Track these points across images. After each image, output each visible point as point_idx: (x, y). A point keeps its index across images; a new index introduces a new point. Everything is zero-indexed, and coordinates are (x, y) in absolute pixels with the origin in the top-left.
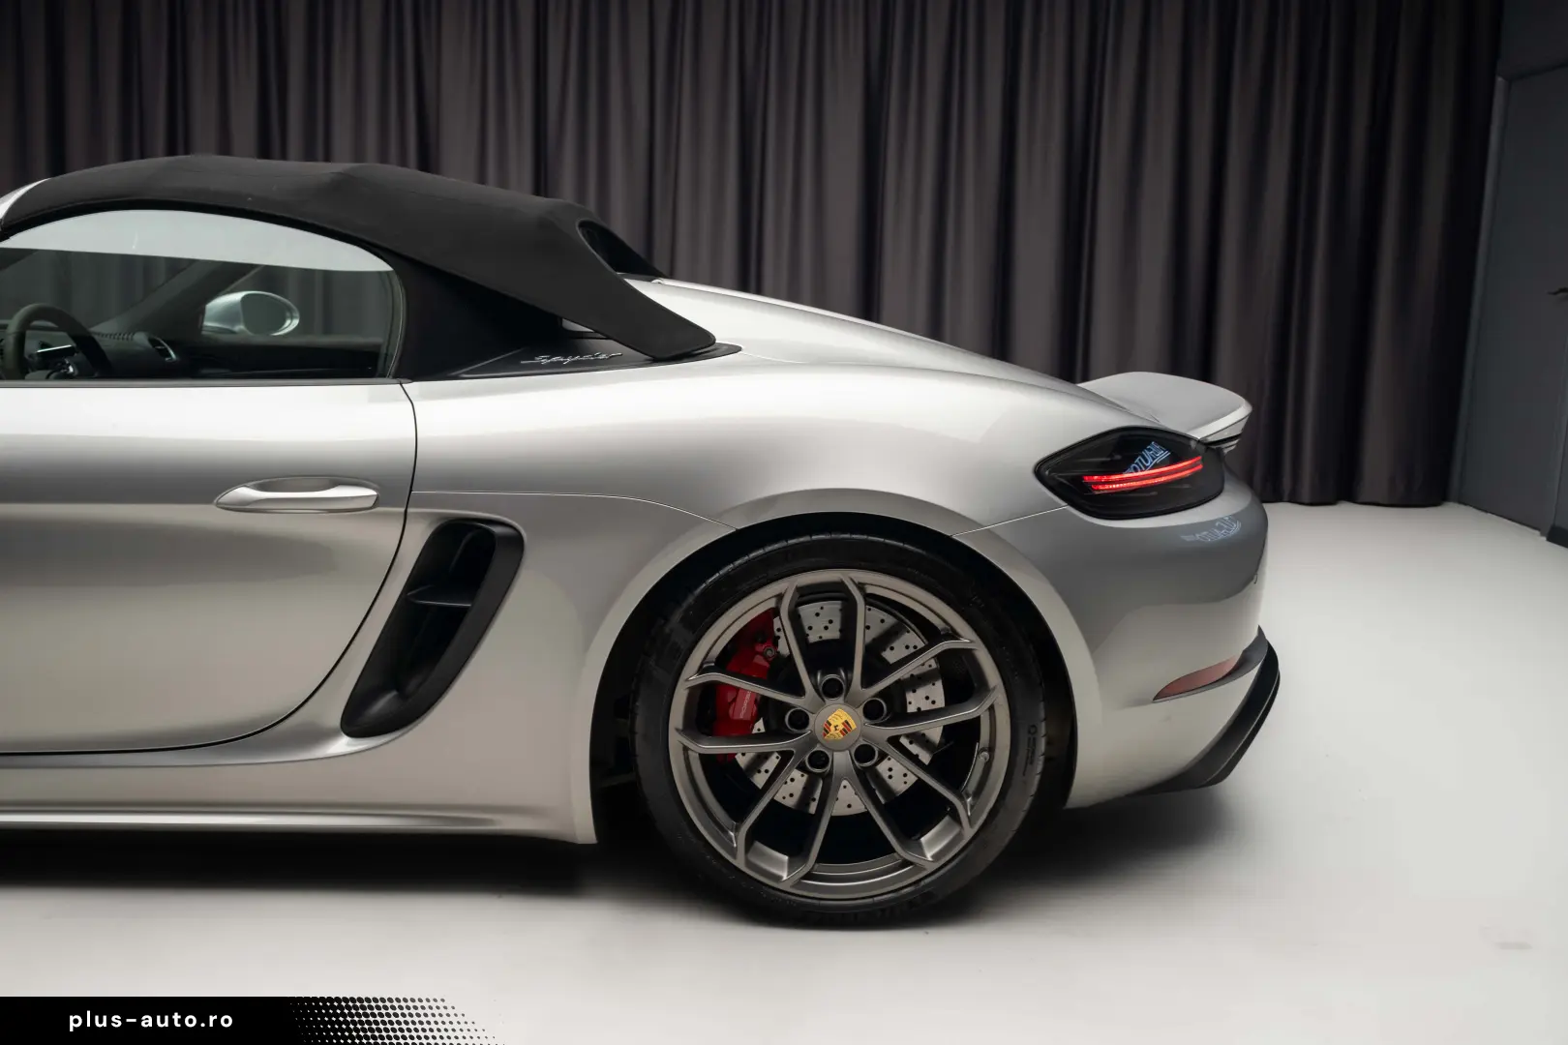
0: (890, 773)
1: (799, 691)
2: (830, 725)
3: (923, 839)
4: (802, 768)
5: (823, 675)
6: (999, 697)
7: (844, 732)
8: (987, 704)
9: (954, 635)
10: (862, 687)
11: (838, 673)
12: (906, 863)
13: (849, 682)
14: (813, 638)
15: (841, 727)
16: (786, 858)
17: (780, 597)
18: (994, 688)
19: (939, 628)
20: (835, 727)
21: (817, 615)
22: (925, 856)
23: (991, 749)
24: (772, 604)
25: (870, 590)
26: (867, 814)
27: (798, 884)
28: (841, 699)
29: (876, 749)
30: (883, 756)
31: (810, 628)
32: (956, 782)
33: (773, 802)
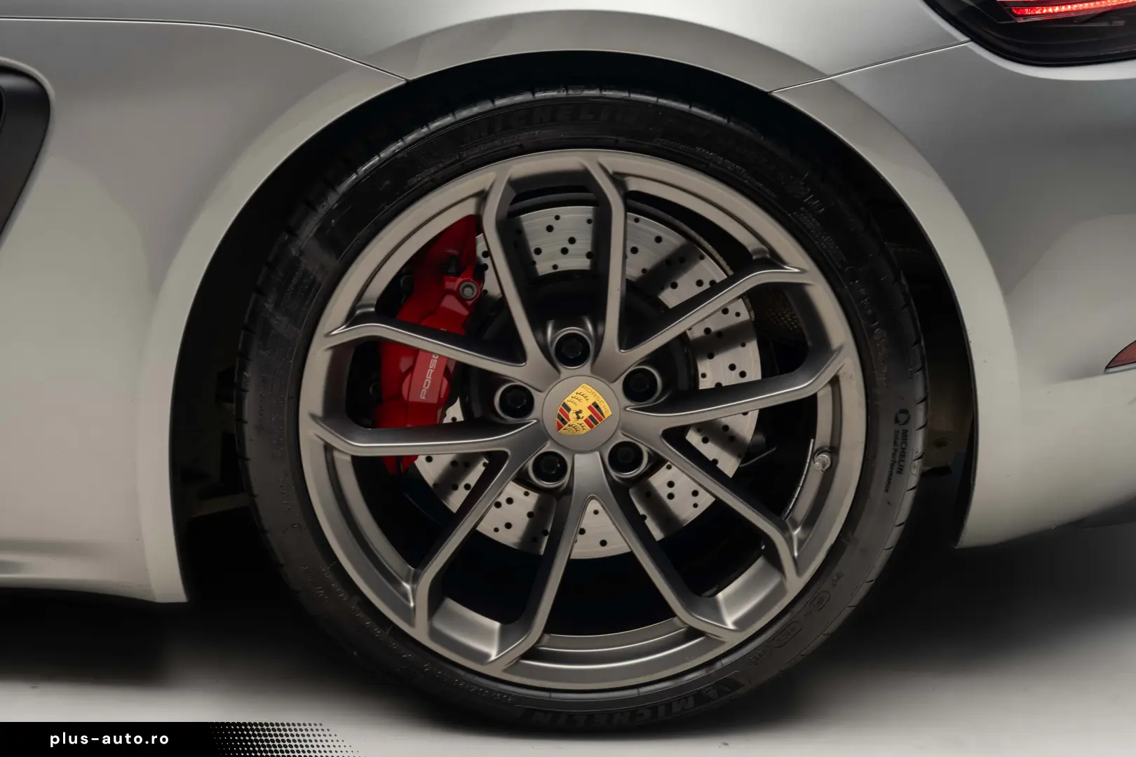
0: (670, 490)
1: (515, 353)
2: (569, 410)
3: (720, 596)
4: (522, 479)
5: (556, 328)
6: (847, 364)
7: (591, 421)
8: (827, 375)
9: (774, 260)
10: (621, 347)
11: (583, 326)
12: (692, 633)
13: (599, 340)
14: (543, 267)
15: (586, 414)
16: (496, 625)
17: (482, 196)
18: (840, 348)
19: (750, 249)
20: (577, 413)
21: (550, 229)
22: (722, 622)
23: (834, 450)
24: (469, 209)
25: (634, 185)
26: (630, 556)
27: (514, 667)
28: (586, 368)
29: (645, 450)
30: (657, 462)
31: (538, 251)
32: (776, 505)
33: (475, 535)
